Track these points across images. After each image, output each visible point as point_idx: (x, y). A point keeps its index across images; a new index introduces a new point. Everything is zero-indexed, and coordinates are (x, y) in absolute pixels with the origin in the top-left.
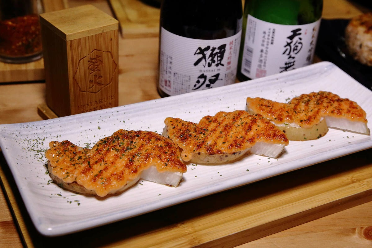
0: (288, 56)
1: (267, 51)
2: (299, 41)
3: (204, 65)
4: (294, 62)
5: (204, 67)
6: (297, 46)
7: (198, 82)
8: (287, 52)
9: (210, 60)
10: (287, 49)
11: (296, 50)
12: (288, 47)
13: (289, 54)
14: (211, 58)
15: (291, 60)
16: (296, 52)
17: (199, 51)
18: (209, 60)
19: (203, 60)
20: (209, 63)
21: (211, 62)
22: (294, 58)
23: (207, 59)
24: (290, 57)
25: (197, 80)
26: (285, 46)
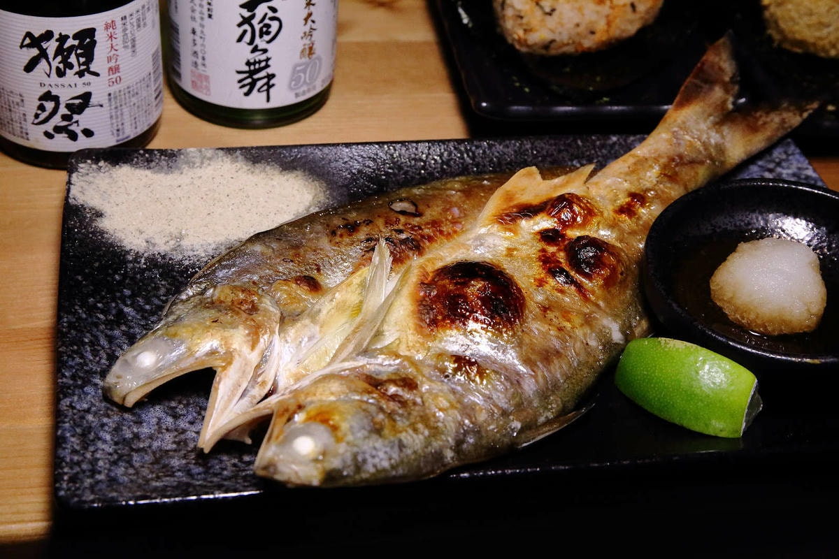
0: (251, 47)
1: (202, 32)
2: (271, 14)
3: (48, 73)
4: (268, 59)
5: (49, 76)
6: (268, 26)
7: (42, 108)
8: (247, 37)
9: (60, 63)
10: (245, 32)
11: (268, 33)
12: (246, 27)
13: (251, 43)
14: (59, 58)
15: (259, 56)
16: (267, 38)
17: (28, 41)
18: (56, 63)
19: (44, 62)
20: (58, 68)
21: (61, 66)
22: (265, 51)
23: (51, 60)
24: (255, 50)
25: (38, 103)
26: (240, 25)
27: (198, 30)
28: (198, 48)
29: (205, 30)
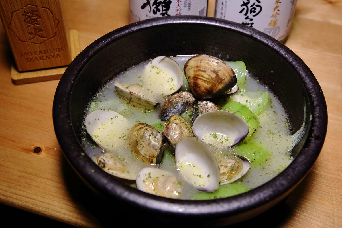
0: (245, 17)
1: (226, 5)
2: (257, 3)
3: (150, 11)
4: (252, 24)
6: (255, 9)
8: (244, 12)
9: (155, 8)
10: (244, 9)
11: (254, 12)
12: (245, 7)
13: (246, 14)
14: (155, 6)
15: (248, 21)
16: (253, 14)
18: (153, 7)
19: (148, 7)
21: (155, 9)
22: (251, 20)
23: (151, 6)
24: (247, 18)
26: (242, 5)
27: (224, 3)
28: (223, 11)
29: (227, 4)
